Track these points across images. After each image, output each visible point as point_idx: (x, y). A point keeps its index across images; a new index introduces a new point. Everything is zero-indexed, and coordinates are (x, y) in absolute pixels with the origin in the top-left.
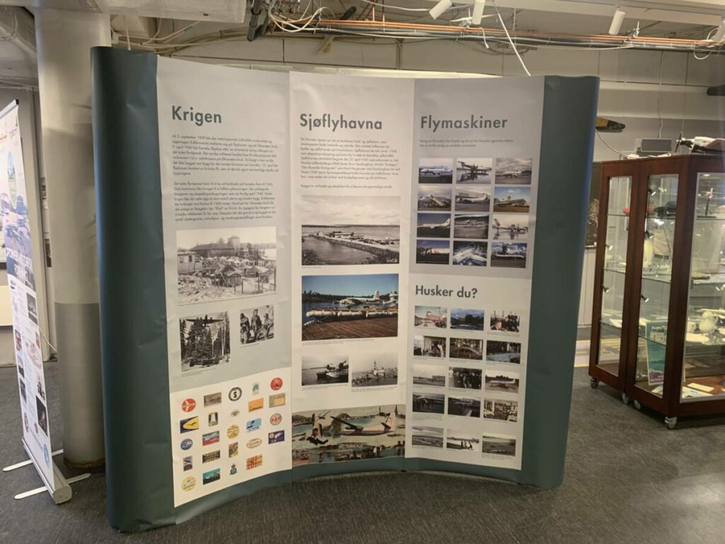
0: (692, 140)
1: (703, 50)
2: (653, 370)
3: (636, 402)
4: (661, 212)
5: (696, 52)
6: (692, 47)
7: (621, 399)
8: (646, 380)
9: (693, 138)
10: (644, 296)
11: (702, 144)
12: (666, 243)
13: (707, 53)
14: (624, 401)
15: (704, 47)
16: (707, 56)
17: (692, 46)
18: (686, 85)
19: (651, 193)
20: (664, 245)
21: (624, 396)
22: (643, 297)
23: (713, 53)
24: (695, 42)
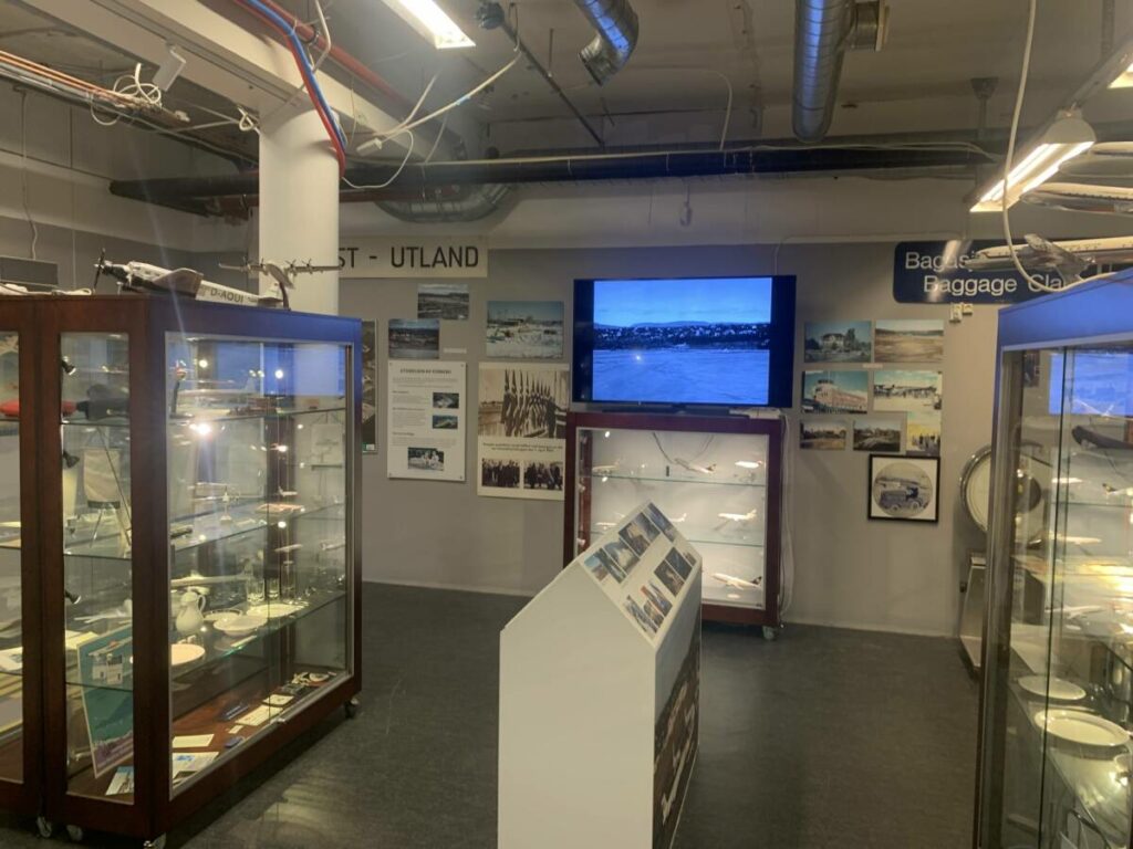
0: (126, 268)
1: (107, 109)
2: (101, 743)
3: (71, 829)
4: (92, 410)
5: (95, 111)
6: (88, 97)
7: (35, 831)
8: (86, 765)
9: (126, 264)
10: (71, 592)
11: (145, 277)
12: (112, 476)
13: (114, 116)
14: (43, 833)
15: (109, 105)
16: (114, 122)
17: (87, 95)
18: (71, 168)
19: (68, 371)
20: (107, 480)
21: (40, 822)
22: (68, 595)
23: (123, 119)
24: (96, 89)
